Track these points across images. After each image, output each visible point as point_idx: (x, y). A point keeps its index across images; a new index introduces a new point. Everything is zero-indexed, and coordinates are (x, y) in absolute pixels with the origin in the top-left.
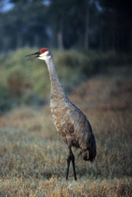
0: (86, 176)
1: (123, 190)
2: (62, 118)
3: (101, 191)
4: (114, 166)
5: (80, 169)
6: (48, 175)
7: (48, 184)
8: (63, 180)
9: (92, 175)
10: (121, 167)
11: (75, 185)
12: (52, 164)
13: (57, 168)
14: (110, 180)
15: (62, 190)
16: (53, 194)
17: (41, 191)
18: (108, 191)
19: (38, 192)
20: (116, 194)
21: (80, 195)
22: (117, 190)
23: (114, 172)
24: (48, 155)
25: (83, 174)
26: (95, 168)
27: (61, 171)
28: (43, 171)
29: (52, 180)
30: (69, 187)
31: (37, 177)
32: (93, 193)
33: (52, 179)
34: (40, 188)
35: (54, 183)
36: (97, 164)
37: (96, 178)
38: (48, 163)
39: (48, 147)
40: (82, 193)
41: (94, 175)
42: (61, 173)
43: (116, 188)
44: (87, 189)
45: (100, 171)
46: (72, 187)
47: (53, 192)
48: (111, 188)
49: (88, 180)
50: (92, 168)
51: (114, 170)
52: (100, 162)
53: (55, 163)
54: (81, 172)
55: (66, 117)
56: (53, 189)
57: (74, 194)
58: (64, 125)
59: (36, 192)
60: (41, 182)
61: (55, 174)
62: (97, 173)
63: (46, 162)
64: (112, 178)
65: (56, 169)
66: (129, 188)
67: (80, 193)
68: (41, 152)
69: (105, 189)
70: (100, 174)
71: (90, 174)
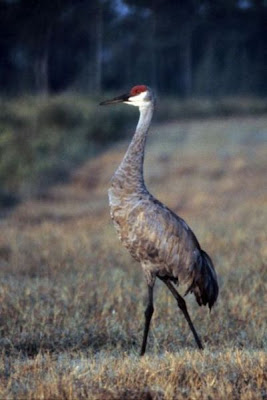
0: (106, 348)
1: (184, 377)
2: (131, 230)
3: (140, 378)
4: (162, 327)
5: (94, 336)
6: (30, 350)
7: (32, 368)
8: (60, 357)
9: (119, 346)
10: (176, 329)
11: (87, 367)
12: (37, 325)
13: (49, 334)
14: (156, 357)
15: (61, 378)
16: (45, 387)
17: (18, 381)
18: (153, 379)
19: (13, 384)
20: (170, 386)
21: (97, 387)
22: (170, 377)
23: (163, 341)
24: (28, 308)
25: (101, 345)
26: (125, 333)
27: (57, 339)
28: (19, 340)
29: (39, 358)
30: (74, 372)
31: (8, 354)
32: (123, 384)
33: (39, 356)
34: (15, 376)
35: (43, 364)
36: (128, 325)
37: (129, 353)
38: (29, 325)
39: (28, 292)
40: (101, 385)
41: (122, 346)
42: (56, 343)
43: (169, 373)
44: (111, 376)
45: (135, 338)
46: (80, 371)
47: (44, 383)
48: (159, 373)
49: (112, 358)
50: (118, 332)
51: (163, 335)
52: (133, 320)
53: (43, 324)
54: (97, 341)
55: (136, 228)
56: (43, 376)
57: (85, 387)
58: (135, 243)
59: (10, 383)
60: (17, 364)
61: (45, 346)
62: (129, 343)
63: (24, 322)
64: (160, 353)
65: (45, 336)
66: (194, 372)
67: (98, 384)
68: (13, 301)
69: (148, 375)
70: (134, 343)
71: (115, 345)
